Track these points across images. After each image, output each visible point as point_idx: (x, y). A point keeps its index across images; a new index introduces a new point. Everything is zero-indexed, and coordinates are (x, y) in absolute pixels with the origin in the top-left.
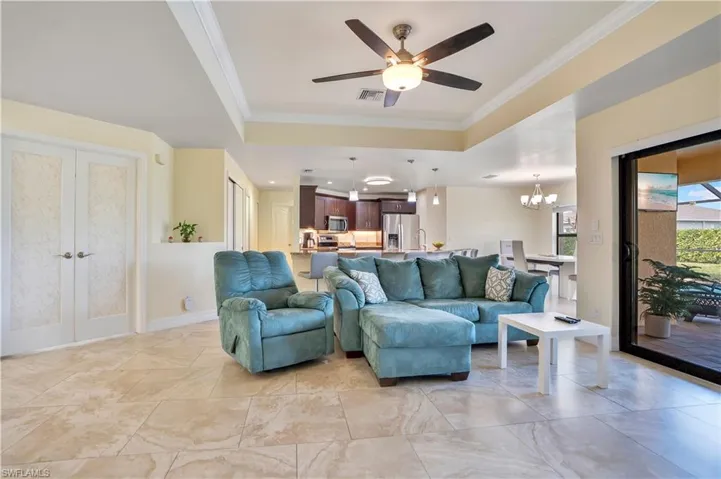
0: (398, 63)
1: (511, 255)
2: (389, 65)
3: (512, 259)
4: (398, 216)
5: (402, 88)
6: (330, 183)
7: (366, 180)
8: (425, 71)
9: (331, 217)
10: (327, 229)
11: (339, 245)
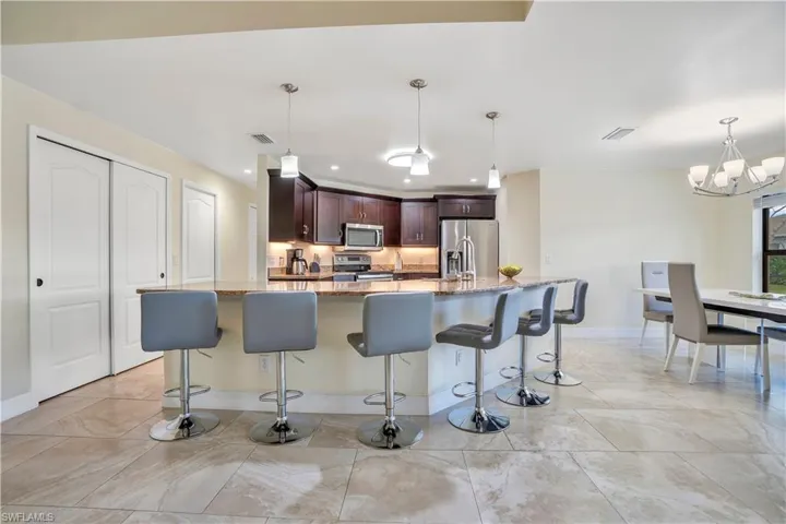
1: (666, 292)
3: (669, 300)
4: (465, 221)
6: (334, 168)
7: (385, 157)
9: (348, 225)
10: (343, 243)
11: (372, 269)
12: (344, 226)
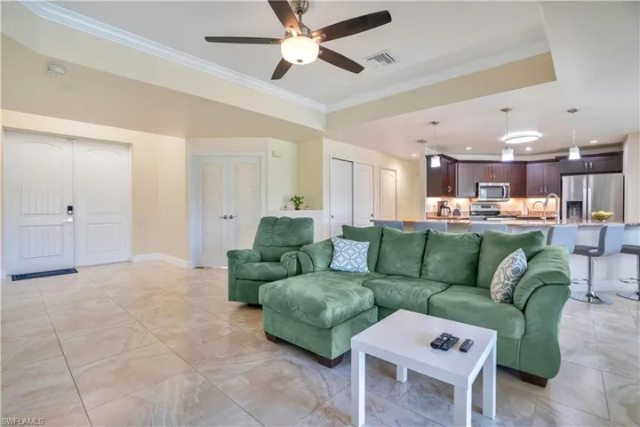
0: (298, 35)
2: (288, 35)
4: (585, 176)
5: (300, 61)
6: (468, 149)
8: (321, 48)
9: (481, 184)
10: (477, 196)
11: (502, 214)
12: (477, 185)
